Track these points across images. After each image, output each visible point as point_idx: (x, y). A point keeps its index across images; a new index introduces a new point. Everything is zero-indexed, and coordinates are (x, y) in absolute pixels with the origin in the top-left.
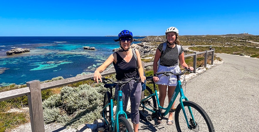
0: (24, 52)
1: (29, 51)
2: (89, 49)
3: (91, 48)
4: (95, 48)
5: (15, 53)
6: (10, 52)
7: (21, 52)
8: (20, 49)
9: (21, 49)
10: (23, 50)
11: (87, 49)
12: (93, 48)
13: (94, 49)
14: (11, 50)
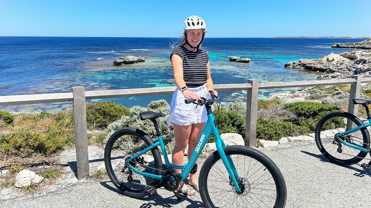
0: (136, 62)
1: (143, 61)
2: (240, 61)
3: (243, 59)
4: (250, 60)
5: (126, 63)
6: (119, 61)
7: (132, 62)
8: (131, 58)
9: (134, 57)
10: (136, 59)
11: (234, 60)
12: (247, 59)
13: (248, 62)
14: (120, 59)
